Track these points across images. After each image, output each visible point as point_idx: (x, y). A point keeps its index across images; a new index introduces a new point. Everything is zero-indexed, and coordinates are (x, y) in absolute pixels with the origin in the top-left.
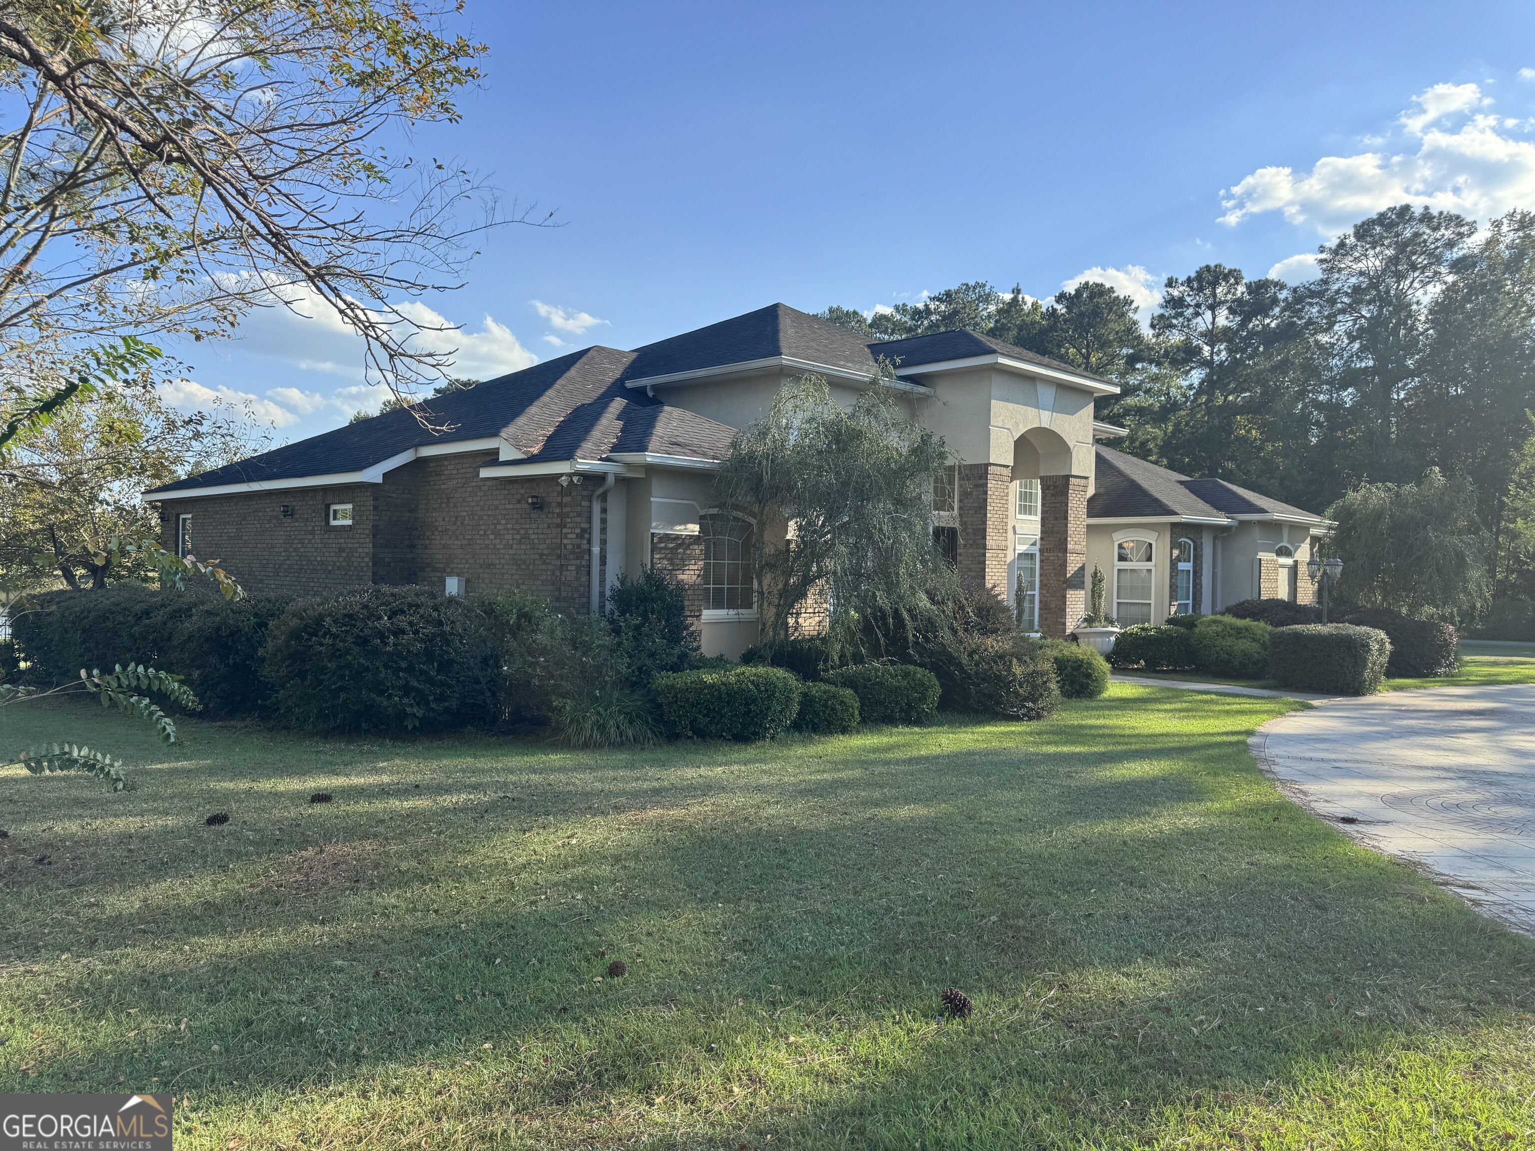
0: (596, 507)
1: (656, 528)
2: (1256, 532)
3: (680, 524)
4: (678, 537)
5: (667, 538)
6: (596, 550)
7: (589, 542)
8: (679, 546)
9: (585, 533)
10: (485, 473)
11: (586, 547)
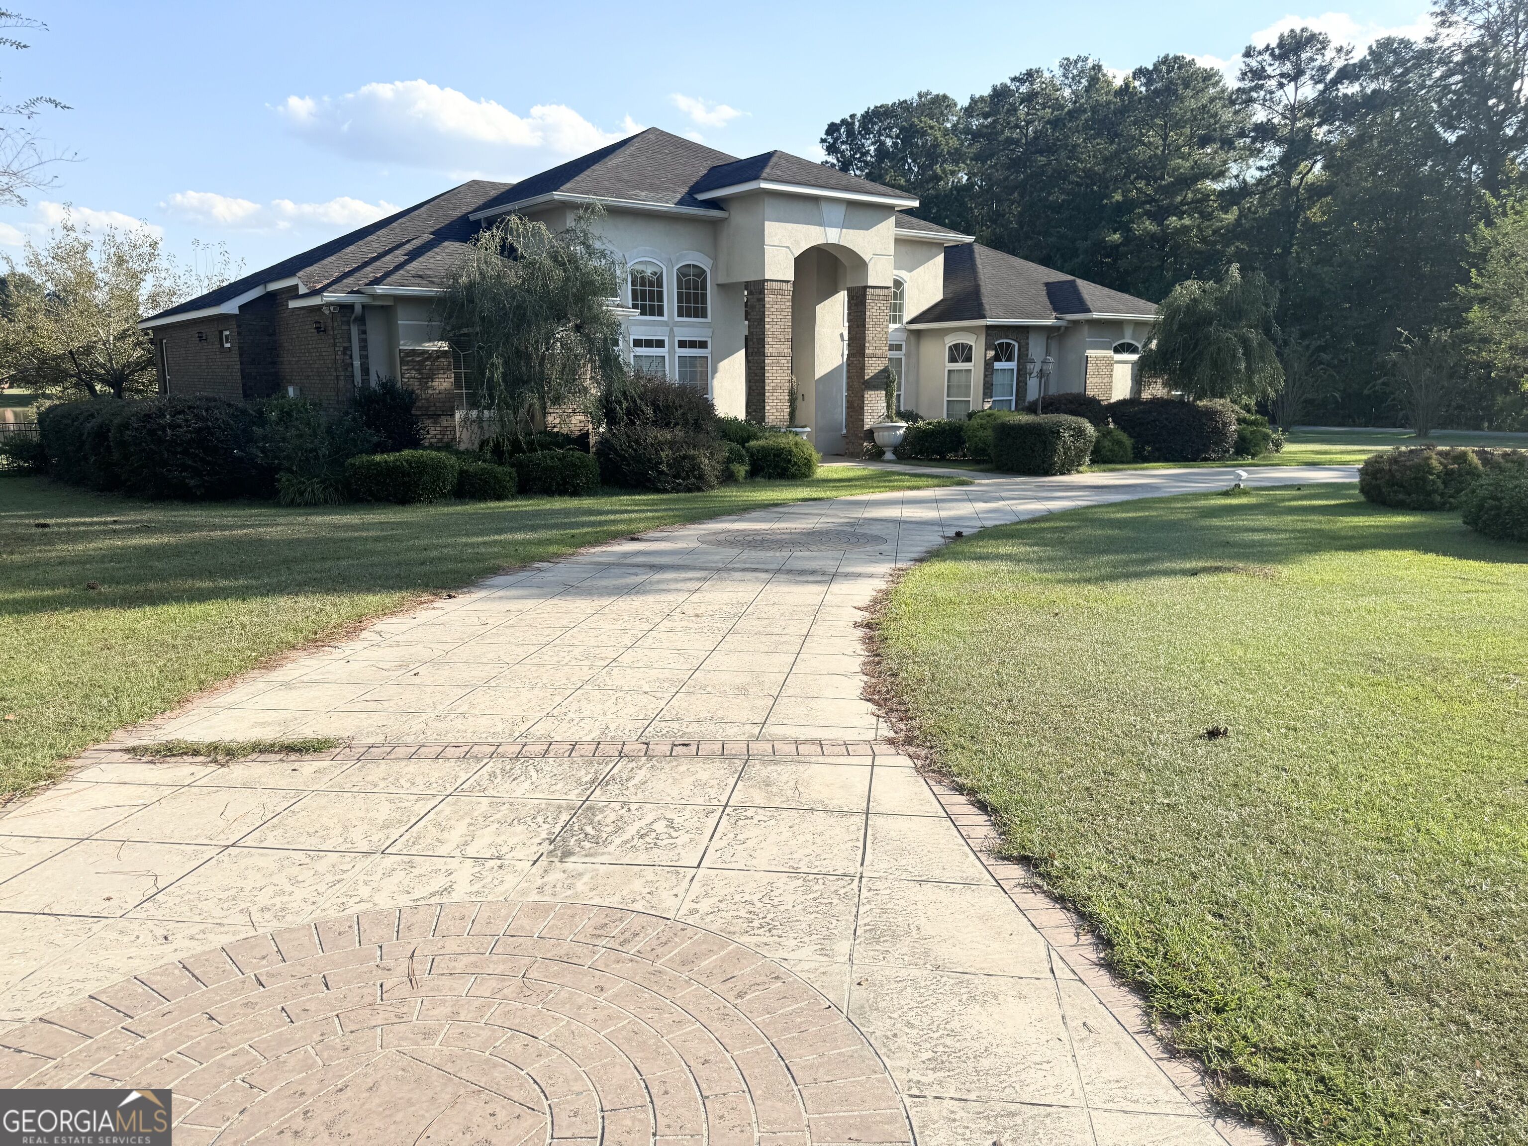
0: (354, 331)
1: (404, 345)
2: (1086, 330)
3: (430, 341)
4: (424, 352)
5: (413, 353)
6: (357, 363)
7: (351, 357)
8: (427, 359)
9: (347, 350)
10: (293, 304)
11: (349, 361)
